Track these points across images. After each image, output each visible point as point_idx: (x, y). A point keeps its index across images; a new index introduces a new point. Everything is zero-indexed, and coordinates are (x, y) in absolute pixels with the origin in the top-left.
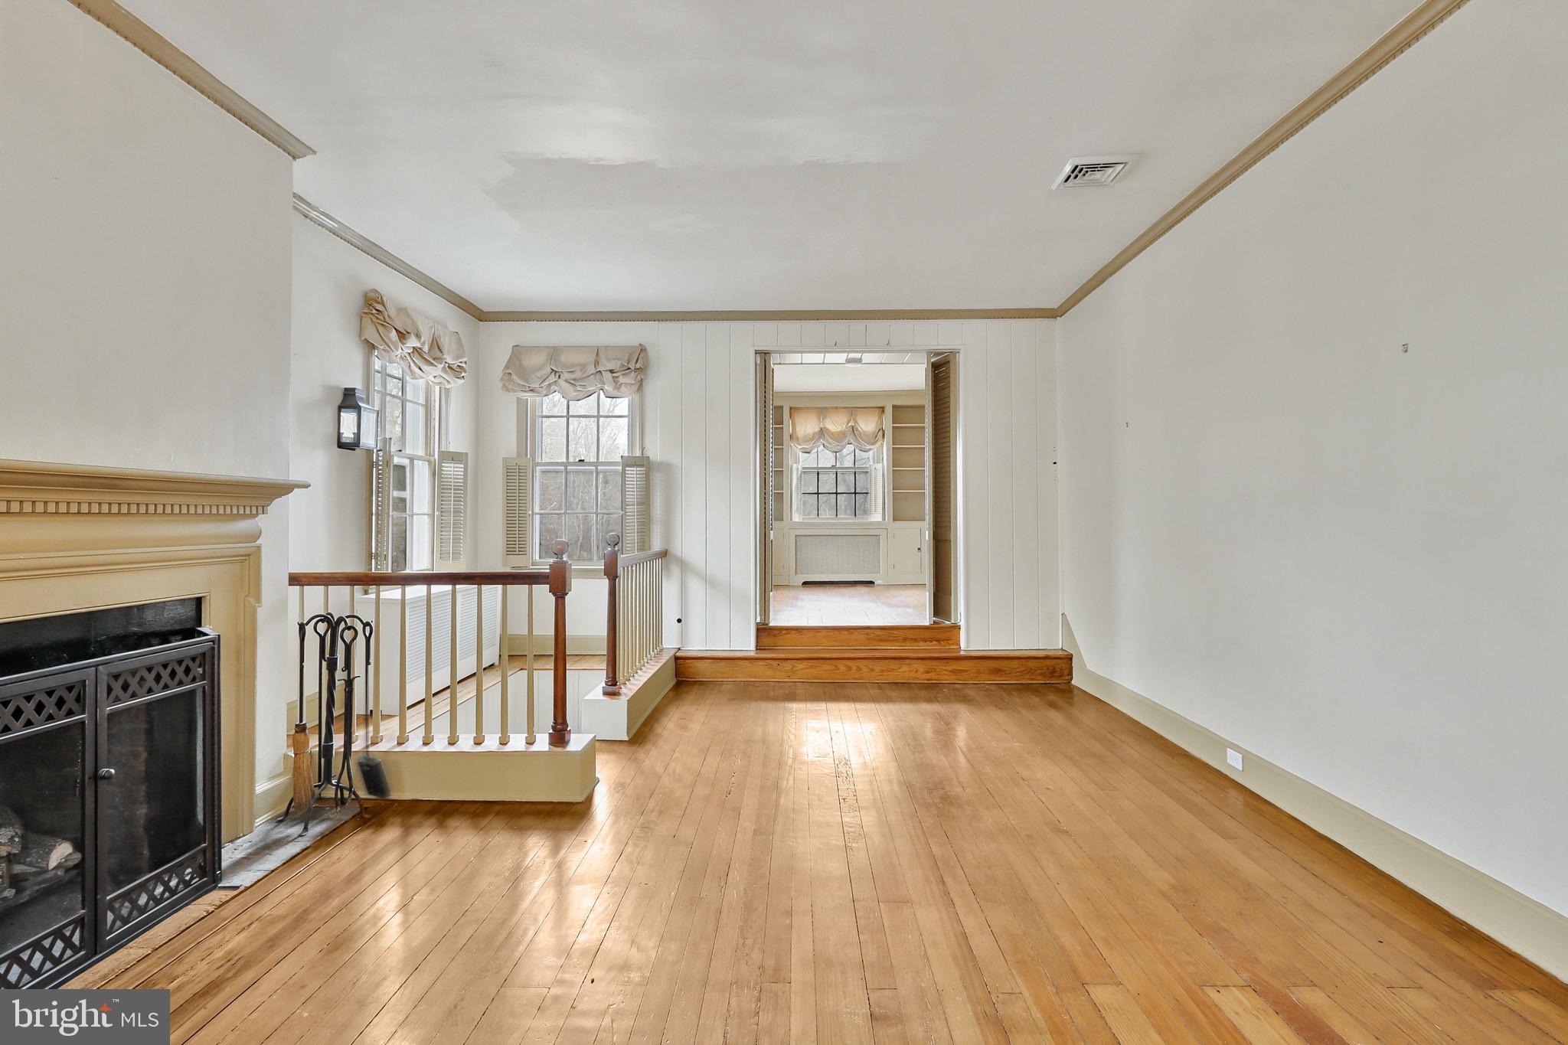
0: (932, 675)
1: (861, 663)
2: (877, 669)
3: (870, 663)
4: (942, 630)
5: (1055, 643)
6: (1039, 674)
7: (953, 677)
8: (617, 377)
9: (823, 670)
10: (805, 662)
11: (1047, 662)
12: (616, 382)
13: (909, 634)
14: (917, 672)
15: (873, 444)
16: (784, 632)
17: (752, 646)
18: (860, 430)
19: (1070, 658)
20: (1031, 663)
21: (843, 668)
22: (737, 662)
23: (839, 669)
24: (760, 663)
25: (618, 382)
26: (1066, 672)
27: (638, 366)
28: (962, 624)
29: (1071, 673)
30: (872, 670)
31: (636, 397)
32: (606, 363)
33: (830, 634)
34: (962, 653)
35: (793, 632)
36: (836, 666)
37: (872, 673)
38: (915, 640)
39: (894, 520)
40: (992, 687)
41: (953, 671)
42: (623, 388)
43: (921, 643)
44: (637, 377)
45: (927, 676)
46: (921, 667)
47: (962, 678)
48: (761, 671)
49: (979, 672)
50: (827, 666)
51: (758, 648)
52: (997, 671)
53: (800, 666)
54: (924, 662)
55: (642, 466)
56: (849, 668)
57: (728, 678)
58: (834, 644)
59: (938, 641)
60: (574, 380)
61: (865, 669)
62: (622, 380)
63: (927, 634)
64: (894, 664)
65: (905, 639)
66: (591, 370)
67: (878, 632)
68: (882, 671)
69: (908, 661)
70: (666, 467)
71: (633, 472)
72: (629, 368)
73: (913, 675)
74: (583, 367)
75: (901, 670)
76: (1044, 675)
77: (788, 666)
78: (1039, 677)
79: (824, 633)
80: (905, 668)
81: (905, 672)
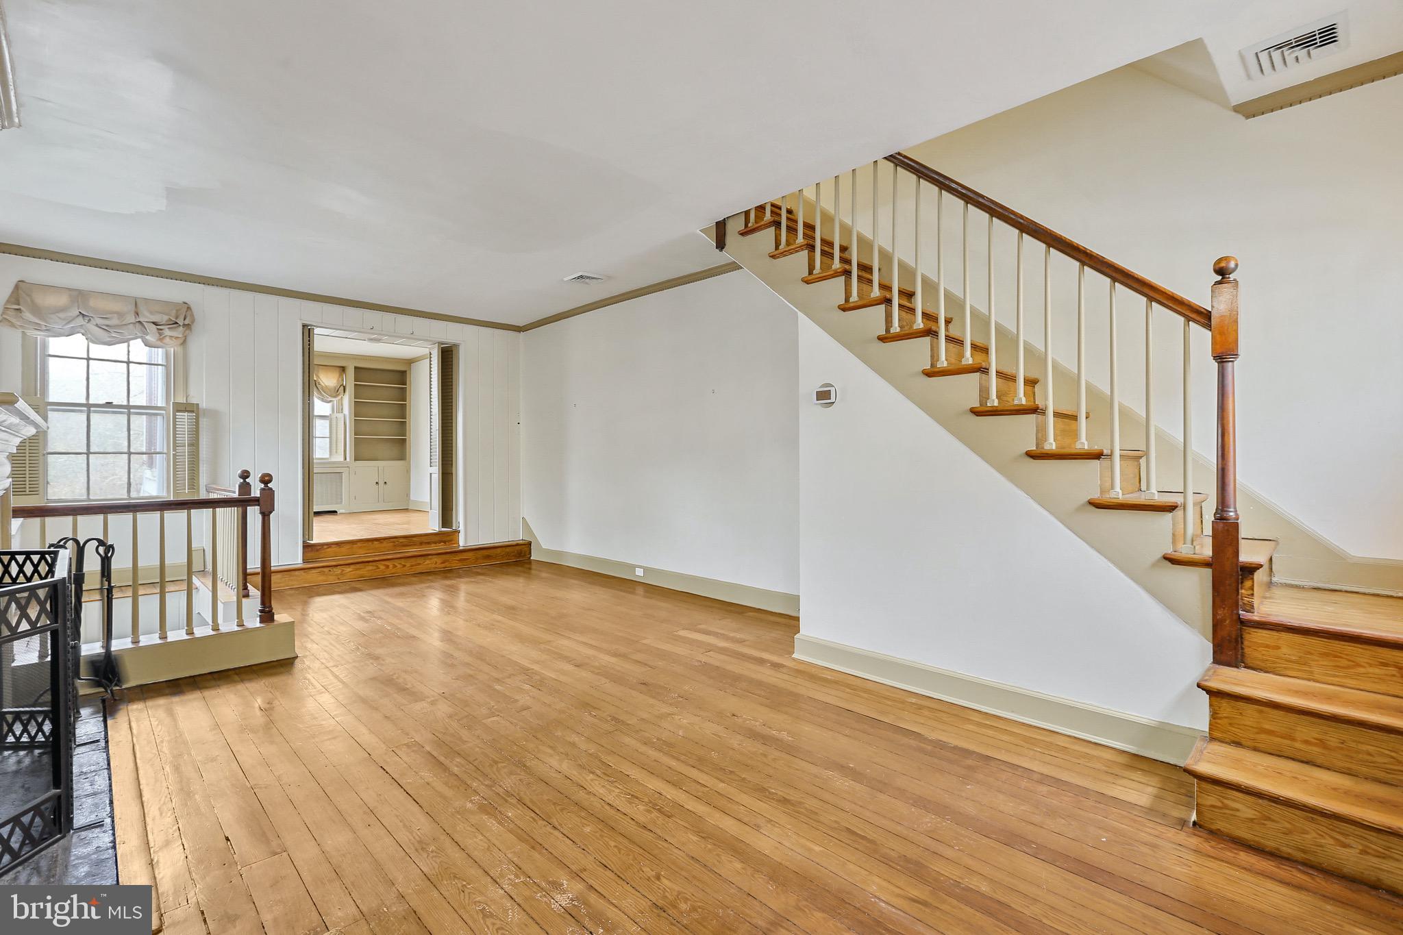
0: (447, 564)
1: (396, 563)
2: (408, 565)
3: (403, 562)
4: (447, 535)
5: (519, 536)
6: (513, 555)
7: (460, 564)
8: (161, 330)
9: (367, 571)
10: (352, 566)
11: (517, 548)
12: (160, 334)
13: (423, 539)
14: (436, 563)
15: (335, 397)
16: (325, 547)
17: (300, 560)
18: (323, 384)
19: (530, 543)
20: (508, 550)
21: (382, 567)
22: (293, 573)
23: (379, 568)
24: (314, 571)
25: (163, 334)
26: (528, 553)
27: (187, 322)
28: (461, 528)
29: (530, 553)
30: (404, 566)
31: (179, 350)
32: (147, 314)
33: (364, 545)
34: (461, 548)
35: (333, 546)
36: (377, 566)
37: (405, 568)
38: (429, 543)
39: (355, 460)
40: (487, 567)
41: (461, 560)
42: (167, 340)
43: (433, 545)
44: (185, 332)
45: (443, 565)
46: (438, 560)
47: (465, 564)
48: (314, 577)
49: (477, 559)
50: (370, 567)
51: (305, 561)
52: (488, 557)
53: (348, 569)
54: (440, 556)
55: (193, 411)
56: (387, 567)
57: (284, 587)
58: (368, 552)
59: (445, 542)
60: (107, 326)
61: (399, 566)
62: (167, 332)
63: (437, 538)
64: (419, 560)
65: (421, 544)
66: (131, 318)
67: (401, 540)
68: (412, 566)
69: (430, 557)
70: (214, 414)
71: (184, 417)
72: (176, 323)
73: (433, 566)
74: (121, 315)
75: (426, 563)
76: (515, 556)
77: (338, 571)
78: (513, 558)
79: (359, 544)
80: (428, 562)
81: (429, 564)
